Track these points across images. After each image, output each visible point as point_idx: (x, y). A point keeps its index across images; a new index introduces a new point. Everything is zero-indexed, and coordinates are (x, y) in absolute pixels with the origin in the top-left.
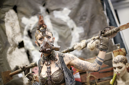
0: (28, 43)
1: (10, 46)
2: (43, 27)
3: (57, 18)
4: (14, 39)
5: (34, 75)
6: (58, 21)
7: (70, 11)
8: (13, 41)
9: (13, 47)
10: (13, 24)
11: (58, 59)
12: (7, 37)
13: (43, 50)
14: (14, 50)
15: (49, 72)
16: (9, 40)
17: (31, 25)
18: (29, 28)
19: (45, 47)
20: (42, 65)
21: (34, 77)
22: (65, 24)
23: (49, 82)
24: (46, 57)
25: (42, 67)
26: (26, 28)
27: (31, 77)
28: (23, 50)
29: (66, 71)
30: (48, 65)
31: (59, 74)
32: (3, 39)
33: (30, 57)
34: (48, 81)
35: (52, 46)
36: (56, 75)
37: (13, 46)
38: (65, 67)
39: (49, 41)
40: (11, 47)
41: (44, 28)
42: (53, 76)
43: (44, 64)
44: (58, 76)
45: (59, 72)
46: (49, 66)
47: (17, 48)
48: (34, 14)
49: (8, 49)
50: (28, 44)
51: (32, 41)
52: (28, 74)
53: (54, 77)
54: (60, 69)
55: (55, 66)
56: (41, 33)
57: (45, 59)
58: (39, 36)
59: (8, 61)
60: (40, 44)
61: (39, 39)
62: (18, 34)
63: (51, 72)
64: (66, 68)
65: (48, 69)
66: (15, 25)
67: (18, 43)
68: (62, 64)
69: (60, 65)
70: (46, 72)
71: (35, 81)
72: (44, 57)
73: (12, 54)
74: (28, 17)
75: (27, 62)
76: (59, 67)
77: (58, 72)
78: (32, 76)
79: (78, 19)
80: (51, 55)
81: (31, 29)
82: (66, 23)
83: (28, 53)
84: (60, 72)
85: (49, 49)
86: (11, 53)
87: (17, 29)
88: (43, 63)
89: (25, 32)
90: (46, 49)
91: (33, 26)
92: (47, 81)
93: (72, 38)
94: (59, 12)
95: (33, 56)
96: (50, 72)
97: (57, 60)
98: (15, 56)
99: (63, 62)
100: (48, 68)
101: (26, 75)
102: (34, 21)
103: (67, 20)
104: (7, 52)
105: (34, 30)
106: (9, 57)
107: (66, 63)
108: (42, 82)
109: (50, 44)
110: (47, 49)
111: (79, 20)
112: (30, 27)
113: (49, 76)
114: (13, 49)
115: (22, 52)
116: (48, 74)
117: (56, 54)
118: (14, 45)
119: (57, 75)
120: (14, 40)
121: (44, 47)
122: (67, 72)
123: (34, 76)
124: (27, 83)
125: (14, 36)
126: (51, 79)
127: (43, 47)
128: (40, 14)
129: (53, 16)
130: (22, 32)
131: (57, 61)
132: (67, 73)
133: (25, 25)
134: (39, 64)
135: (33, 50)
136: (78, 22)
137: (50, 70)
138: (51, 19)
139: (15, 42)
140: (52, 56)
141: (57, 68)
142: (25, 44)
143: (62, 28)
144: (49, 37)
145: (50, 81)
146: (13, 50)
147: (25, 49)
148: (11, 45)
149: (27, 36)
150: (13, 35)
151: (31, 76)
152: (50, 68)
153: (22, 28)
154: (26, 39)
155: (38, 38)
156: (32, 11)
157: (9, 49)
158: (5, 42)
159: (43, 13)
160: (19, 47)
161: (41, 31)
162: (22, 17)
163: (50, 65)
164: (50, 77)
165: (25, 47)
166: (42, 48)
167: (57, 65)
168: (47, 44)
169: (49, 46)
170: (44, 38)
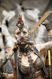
2: (21, 23)
3: (29, 16)
13: (19, 43)
17: (9, 17)
18: (7, 19)
26: (5, 18)
30: (28, 55)
33: (5, 41)
34: (32, 68)
35: (26, 40)
39: (24, 36)
48: (12, 10)
50: (4, 31)
51: (8, 29)
56: (18, 29)
60: (17, 38)
61: (16, 33)
63: (33, 60)
70: (29, 61)
74: (8, 11)
75: (2, 44)
81: (9, 20)
83: (4, 37)
85: (24, 43)
89: (4, 22)
90: (21, 43)
95: (7, 41)
102: (12, 14)
105: (11, 21)
109: (25, 39)
110: (22, 43)
112: (8, 18)
127: (19, 41)
128: (17, 10)
129: (26, 13)
133: (4, 17)
135: (8, 36)
138: (25, 15)
142: (2, 30)
144: (25, 33)
145: (34, 68)
147: (2, 34)
149: (4, 24)
154: (3, 27)
156: (12, 7)
159: (19, 10)
161: (19, 27)
162: (3, 10)
163: (30, 55)
165: (2, 32)
168: (22, 39)
169: (24, 40)
170: (21, 33)
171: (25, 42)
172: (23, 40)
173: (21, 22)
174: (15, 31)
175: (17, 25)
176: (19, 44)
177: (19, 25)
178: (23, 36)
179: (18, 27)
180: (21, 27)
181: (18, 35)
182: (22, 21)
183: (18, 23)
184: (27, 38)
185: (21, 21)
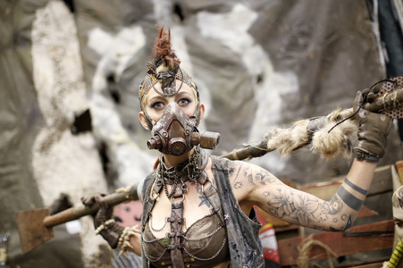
0: (107, 118)
1: (43, 124)
2: (167, 63)
4: (62, 102)
5: (127, 228)
6: (212, 50)
7: (254, 16)
8: (55, 107)
9: (53, 130)
10: (60, 51)
11: (211, 177)
12: (35, 93)
13: (160, 140)
14: (59, 138)
15: (176, 222)
16: (44, 105)
17: (119, 55)
18: (112, 68)
19: (168, 130)
20: (155, 196)
21: (126, 237)
22: (235, 59)
23: (175, 254)
24: (171, 170)
25: (155, 201)
26: (102, 66)
27: (116, 236)
28: (87, 140)
29: (234, 223)
30: (175, 197)
31: (210, 230)
32: (24, 100)
33: (109, 166)
34: (172, 252)
35: (190, 129)
36: (199, 234)
37: (54, 126)
38: (234, 208)
39: (181, 114)
40: (49, 128)
41: (170, 67)
42: (190, 236)
43: (164, 193)
44: (206, 235)
45: (210, 223)
46: (178, 201)
47: (67, 134)
48: (130, 21)
49: (36, 134)
50: (104, 123)
51: (119, 111)
52: (107, 223)
53: (193, 238)
54: (216, 213)
55: (200, 201)
56: (158, 86)
57: (165, 176)
58: (152, 95)
59: (36, 175)
60: (153, 122)
61: (150, 103)
62: (73, 86)
63: (182, 219)
64: (236, 211)
65: (176, 211)
66: (64, 54)
67: (71, 117)
68: (223, 197)
69: (215, 199)
70: (169, 220)
71: (127, 249)
72: (165, 169)
73: (50, 152)
74: (111, 28)
75: (98, 183)
76: (211, 208)
77: (208, 221)
78: (120, 232)
79: (280, 45)
80: (187, 161)
81: (119, 70)
82: (238, 55)
83: (104, 151)
84: (214, 222)
85: (181, 140)
86: (45, 147)
87: (73, 68)
88: (158, 189)
89: (99, 81)
90: (169, 139)
91: (125, 61)
92: (169, 251)
93: (256, 108)
94: (216, 18)
95: (121, 164)
96: (182, 222)
97: (207, 181)
98: (58, 161)
99: (225, 190)
100: (174, 207)
101: (99, 229)
102: (131, 43)
103: (244, 47)
104: (33, 143)
105: (128, 75)
106: (38, 162)
107: (238, 193)
108: (153, 254)
109: (184, 122)
110: (173, 141)
111: (282, 50)
112: (116, 64)
113: (178, 234)
114: (53, 134)
115: (84, 148)
116: (172, 227)
117: (204, 162)
118: (59, 122)
119: (204, 232)
120: (60, 106)
121: (163, 131)
122: (237, 224)
123: (124, 232)
124: (94, 256)
125: (61, 92)
126: (184, 246)
127: (161, 132)
128: (154, 22)
129: (197, 30)
130: (86, 80)
131: (208, 185)
132: (238, 227)
133: (99, 57)
134: (144, 191)
135: (120, 144)
136: (279, 56)
137: (182, 215)
138: (188, 41)
139: (64, 111)
140: (192, 167)
141: (206, 211)
142: (95, 122)
143: (224, 72)
145: (179, 252)
146: (56, 138)
147: (95, 138)
148: (50, 121)
149: (103, 93)
150: (58, 89)
151: (115, 232)
152: (182, 206)
153: (89, 66)
154: (99, 105)
155: (149, 100)
156: (127, 9)
157: (42, 136)
158: (28, 111)
159: (162, 18)
160: (75, 129)
161: (158, 79)
162: (91, 28)
163: (181, 196)
164: (181, 238)
165: (95, 131)
166: (157, 134)
167: (205, 197)
169: (182, 129)
170: (167, 102)
171: (185, 137)
172: (176, 129)
173: (168, 58)
174: (145, 96)
175: (150, 72)
176: (161, 144)
177: (161, 68)
178: (178, 111)
179: (154, 80)
180: (168, 78)
181: (157, 110)
182: (173, 56)
183: (158, 63)
184: (192, 122)
185: (168, 54)
